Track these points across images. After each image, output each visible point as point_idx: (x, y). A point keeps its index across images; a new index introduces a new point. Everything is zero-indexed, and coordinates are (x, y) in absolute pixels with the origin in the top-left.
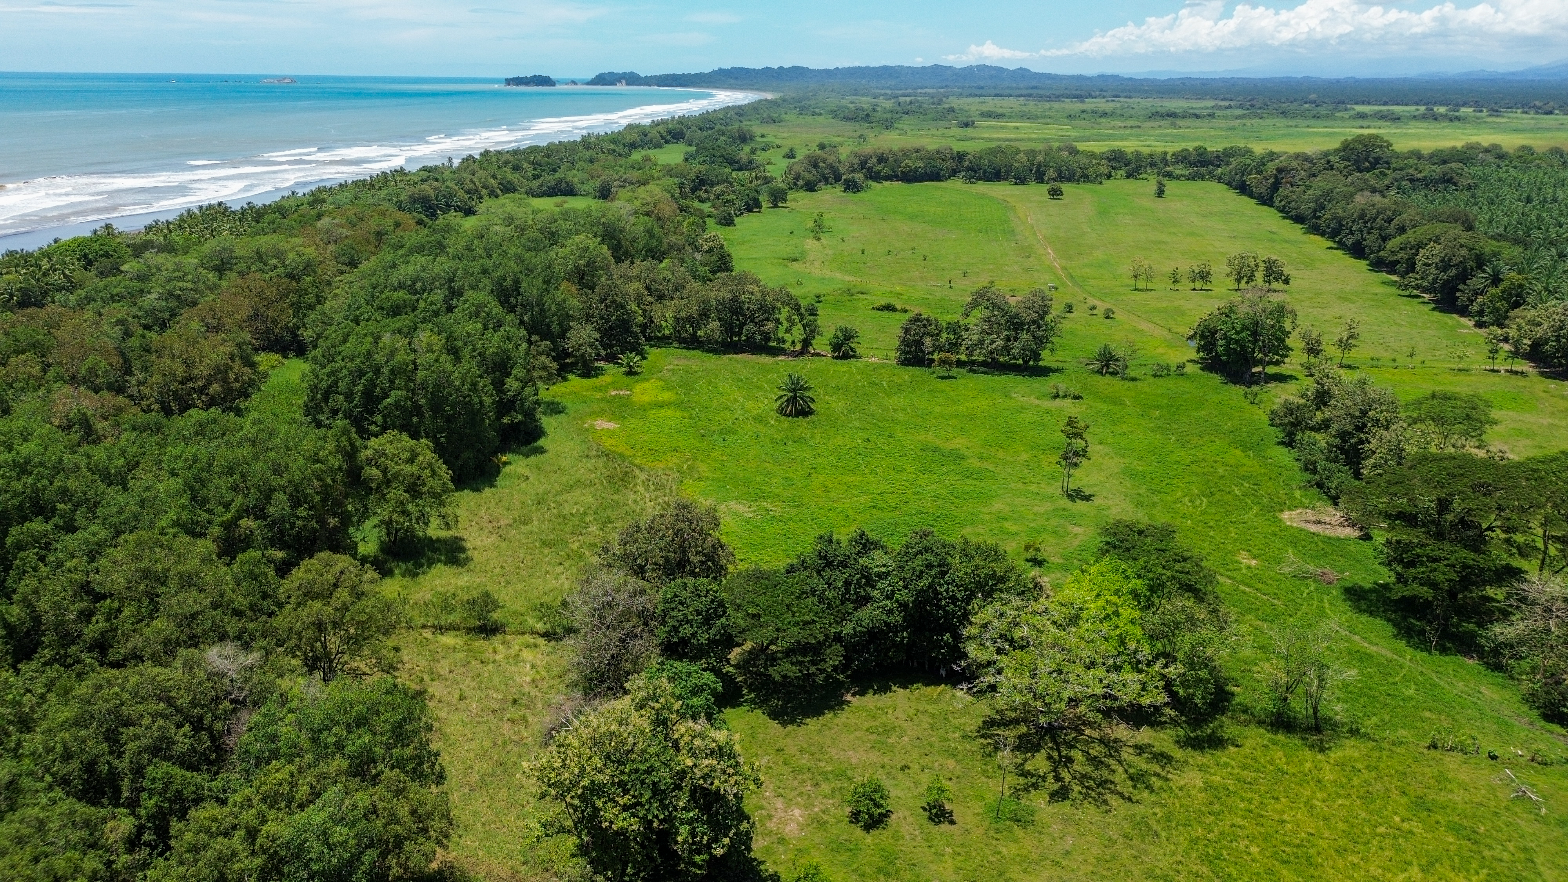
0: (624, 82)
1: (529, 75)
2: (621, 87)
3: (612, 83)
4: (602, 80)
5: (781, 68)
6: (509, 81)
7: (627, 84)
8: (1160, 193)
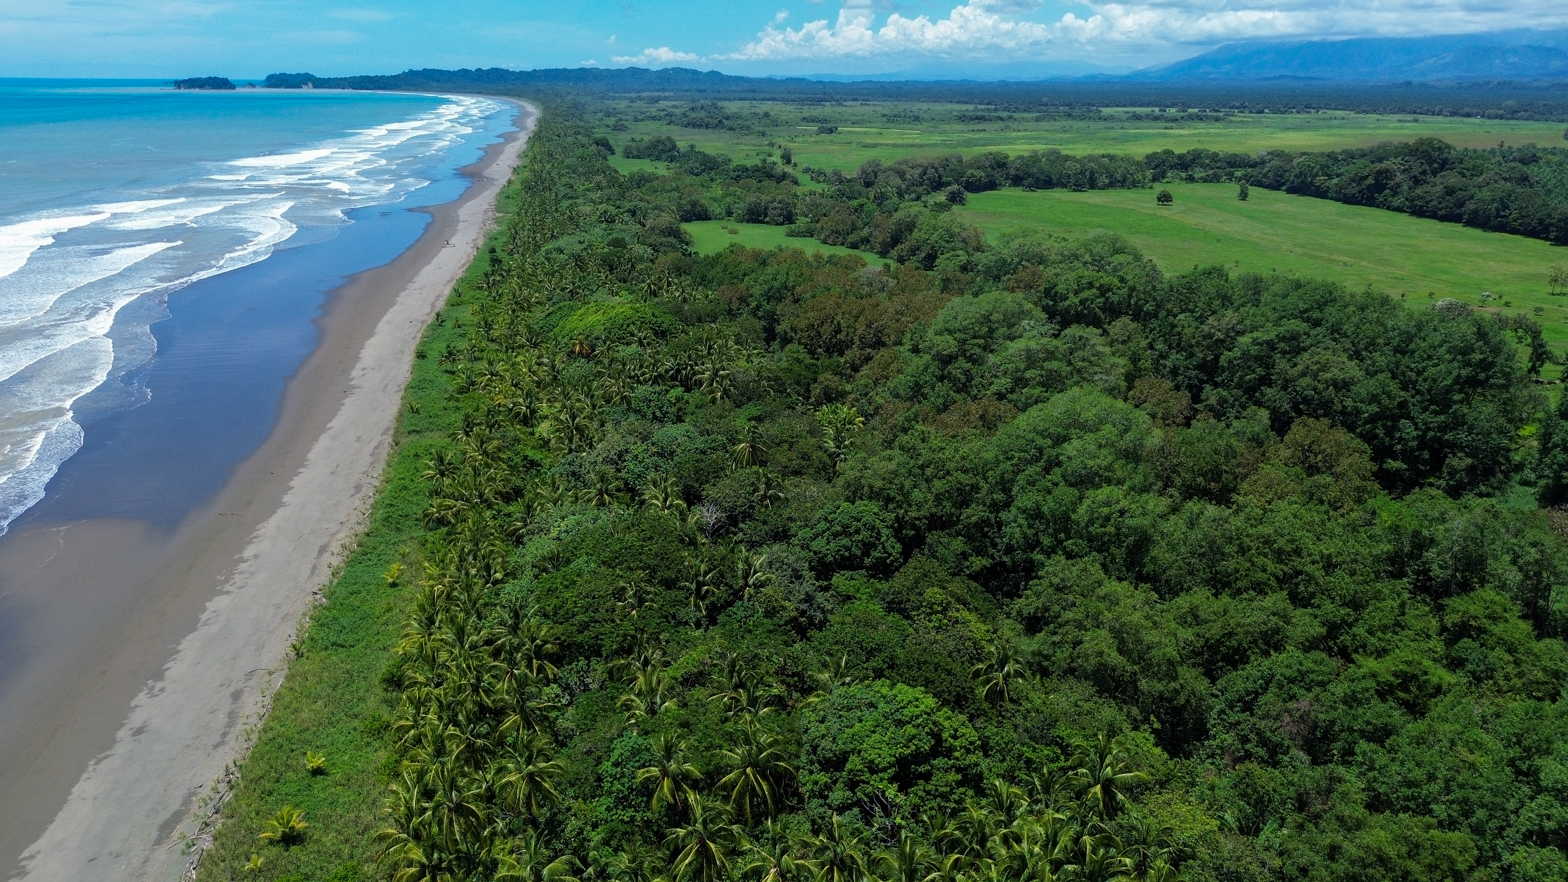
0: (310, 85)
1: (204, 76)
2: (308, 90)
3: (298, 86)
4: (277, 81)
5: (479, 70)
6: (178, 84)
7: (315, 87)
8: (1244, 196)
